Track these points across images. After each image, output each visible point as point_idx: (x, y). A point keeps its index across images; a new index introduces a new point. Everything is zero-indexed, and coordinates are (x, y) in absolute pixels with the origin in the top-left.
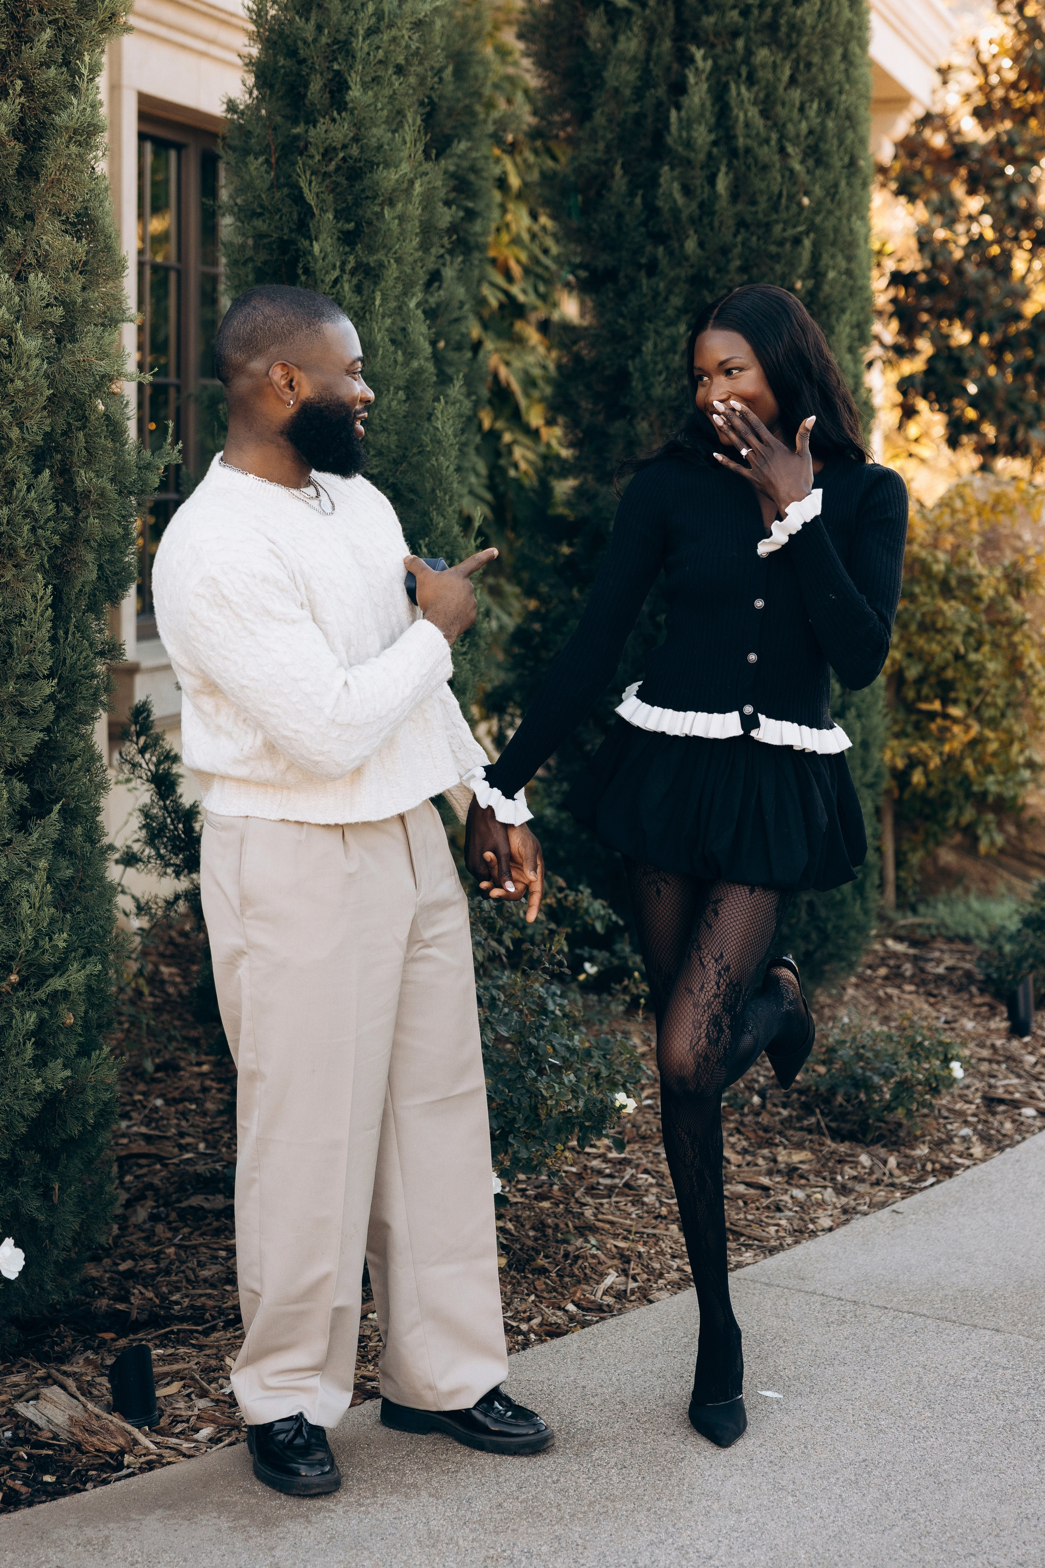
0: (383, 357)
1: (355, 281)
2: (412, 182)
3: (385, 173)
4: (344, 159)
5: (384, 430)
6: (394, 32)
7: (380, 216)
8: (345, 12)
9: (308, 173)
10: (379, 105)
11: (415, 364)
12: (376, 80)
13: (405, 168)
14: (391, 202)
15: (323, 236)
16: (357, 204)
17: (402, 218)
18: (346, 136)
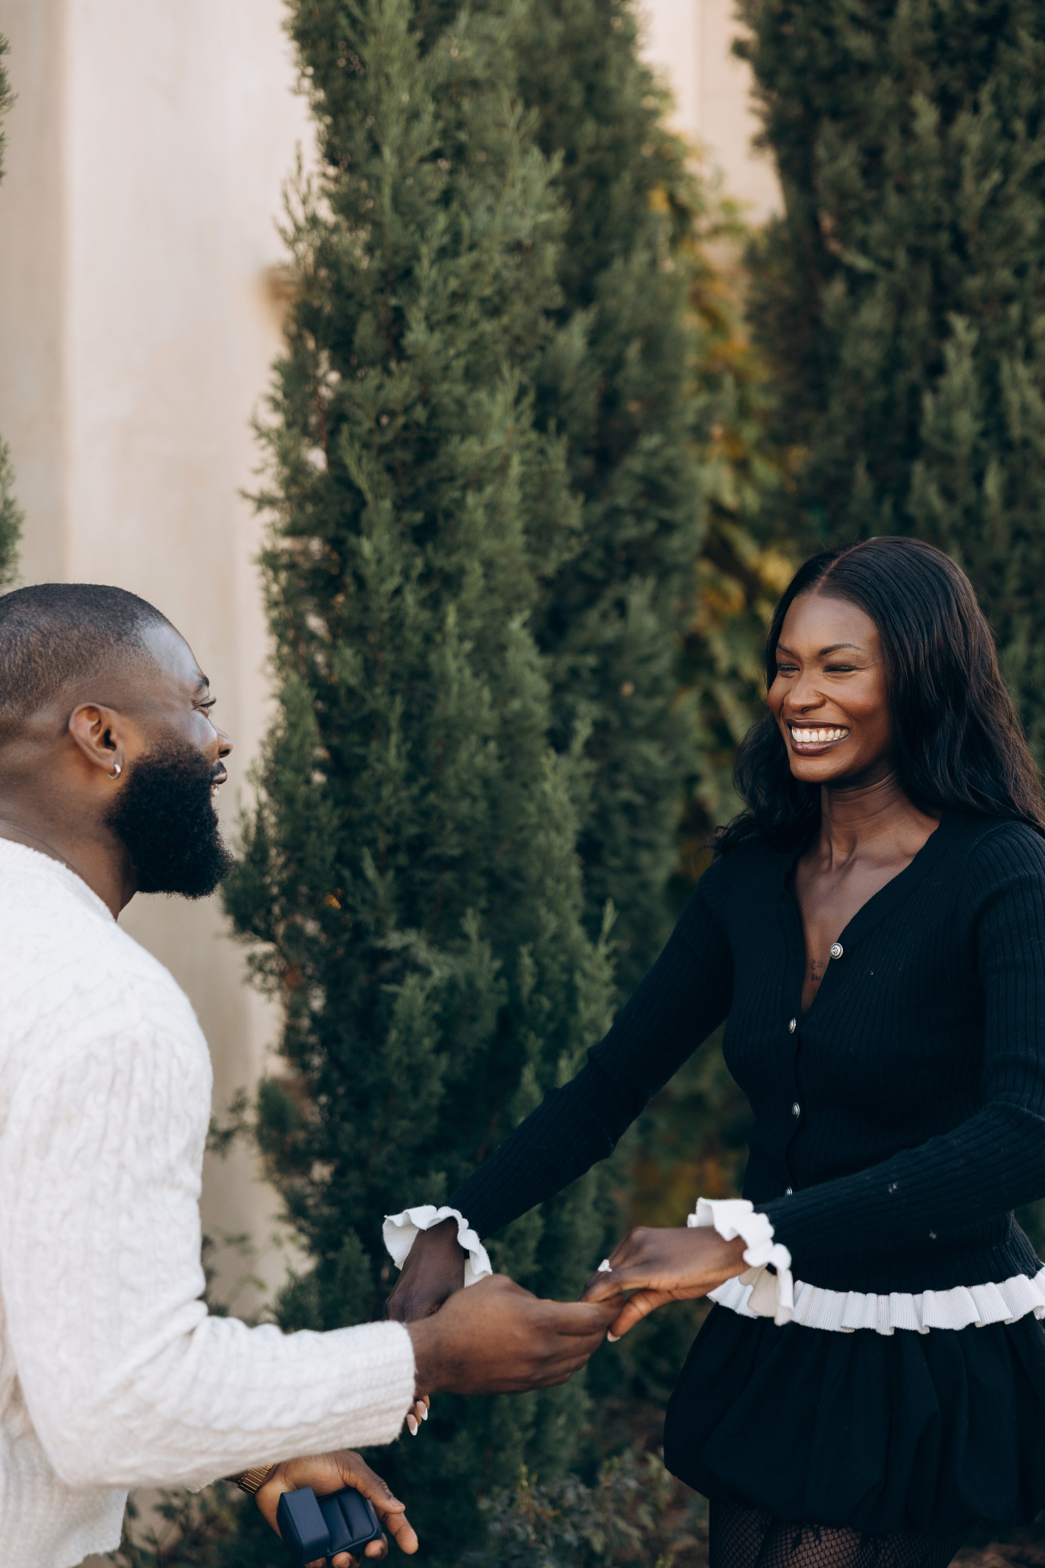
0: (461, 696)
1: (424, 593)
2: (507, 459)
3: (464, 447)
4: (406, 427)
5: (465, 793)
6: (474, 255)
7: (460, 503)
8: (406, 226)
9: (357, 446)
10: (452, 352)
11: (516, 705)
12: (452, 319)
13: (496, 439)
14: (479, 486)
15: (378, 531)
16: (432, 487)
17: (492, 508)
18: (407, 395)
